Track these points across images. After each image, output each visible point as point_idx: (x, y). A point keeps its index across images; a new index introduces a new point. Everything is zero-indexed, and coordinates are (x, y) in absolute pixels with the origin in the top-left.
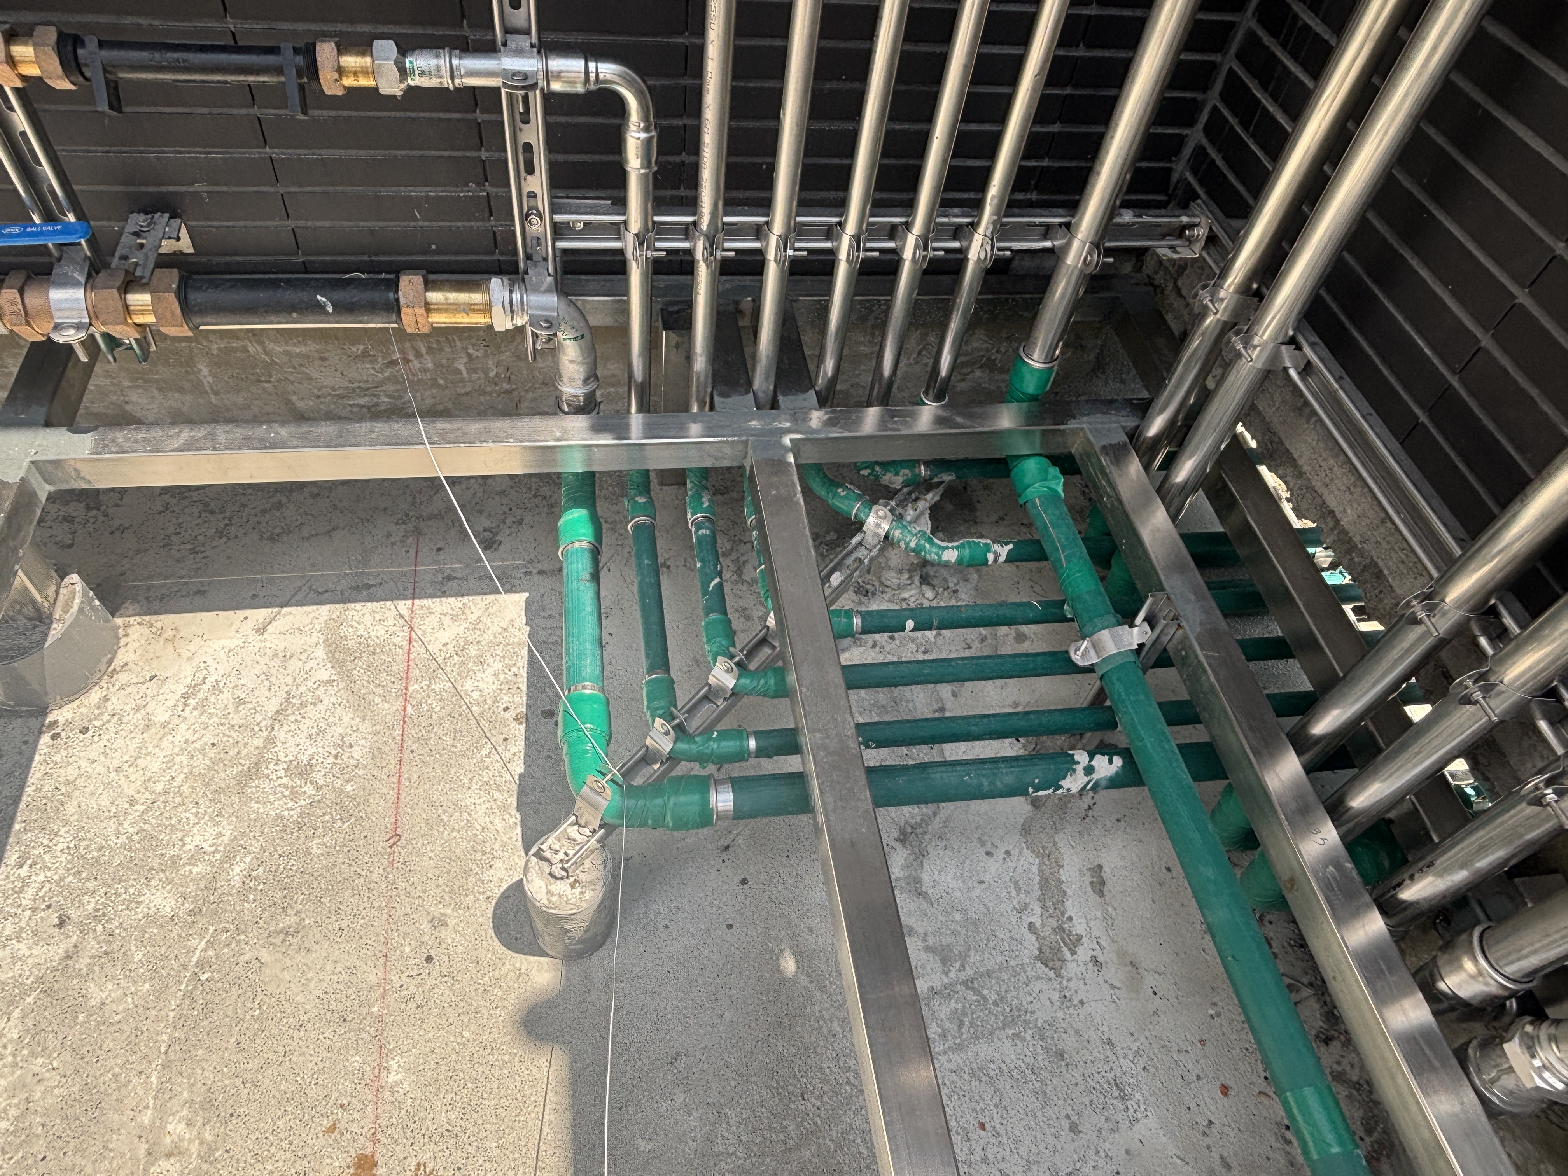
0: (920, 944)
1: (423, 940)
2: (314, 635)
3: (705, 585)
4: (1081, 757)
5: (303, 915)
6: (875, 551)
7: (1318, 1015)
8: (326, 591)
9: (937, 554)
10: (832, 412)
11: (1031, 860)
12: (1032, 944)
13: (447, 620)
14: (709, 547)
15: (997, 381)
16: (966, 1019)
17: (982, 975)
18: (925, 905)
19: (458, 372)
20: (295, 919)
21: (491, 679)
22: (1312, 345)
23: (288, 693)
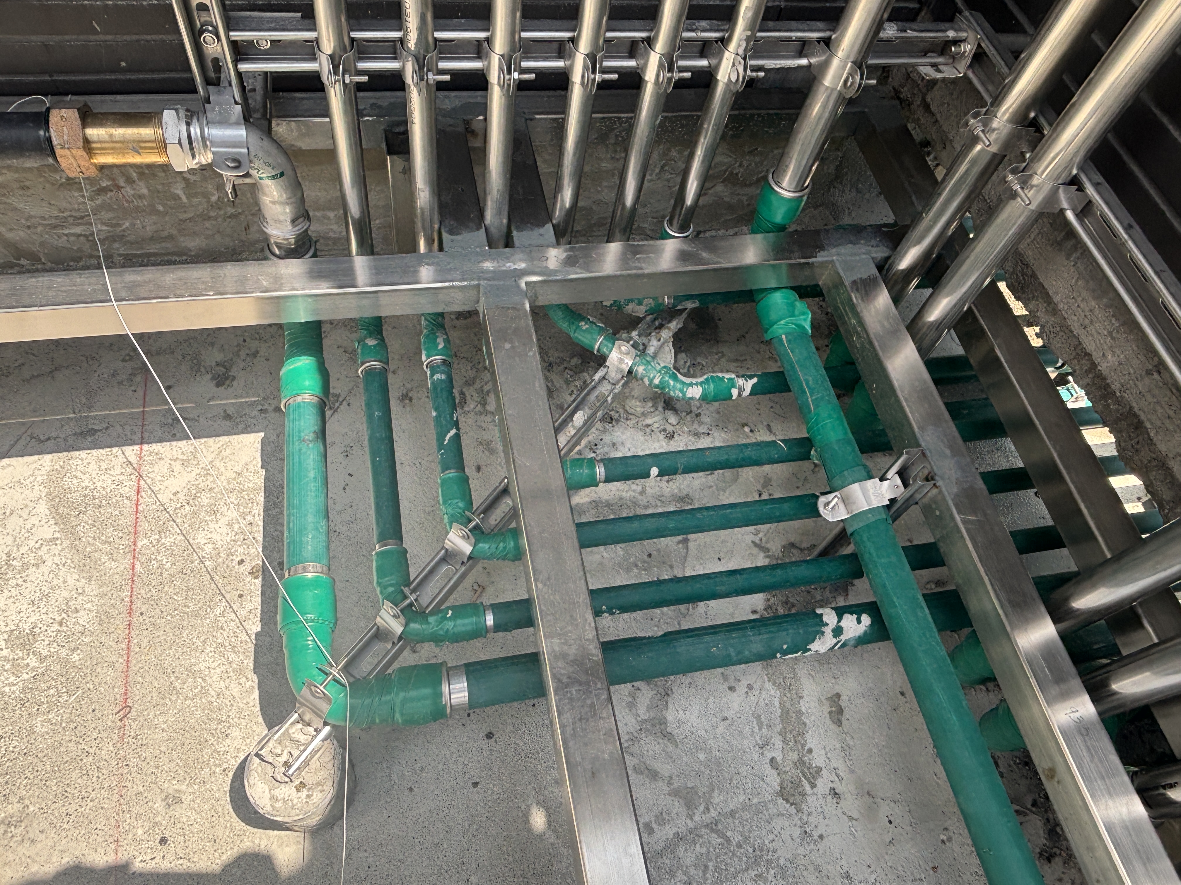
0: (666, 789)
1: (157, 820)
2: (36, 488)
3: (441, 437)
4: (830, 617)
5: (27, 802)
6: (619, 387)
7: (1041, 832)
8: (49, 439)
9: (681, 391)
10: (571, 250)
11: (772, 692)
12: (774, 780)
13: (177, 467)
14: (445, 394)
15: (739, 194)
16: (711, 864)
17: (725, 816)
18: (670, 748)
19: (177, 198)
20: (20, 806)
21: (224, 530)
22: (1096, 185)
23: (8, 555)
